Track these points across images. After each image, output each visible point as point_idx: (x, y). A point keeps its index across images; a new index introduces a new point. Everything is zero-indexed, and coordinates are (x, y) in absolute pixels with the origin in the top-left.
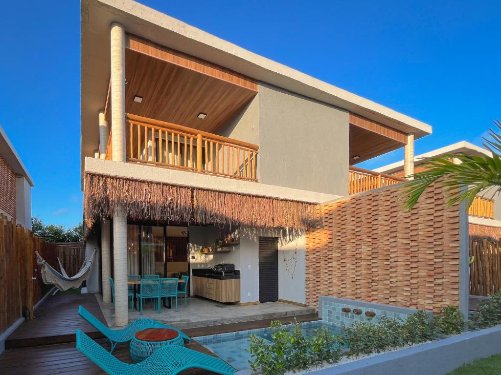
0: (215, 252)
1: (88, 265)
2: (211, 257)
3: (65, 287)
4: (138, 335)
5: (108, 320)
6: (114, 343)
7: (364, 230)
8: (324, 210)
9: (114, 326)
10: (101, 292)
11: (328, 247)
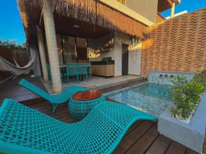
0: (101, 52)
1: (33, 60)
2: (99, 55)
3: (18, 73)
4: (74, 97)
5: (48, 90)
6: (55, 104)
7: (170, 38)
8: (151, 29)
9: (53, 92)
10: (42, 76)
11: (152, 48)
